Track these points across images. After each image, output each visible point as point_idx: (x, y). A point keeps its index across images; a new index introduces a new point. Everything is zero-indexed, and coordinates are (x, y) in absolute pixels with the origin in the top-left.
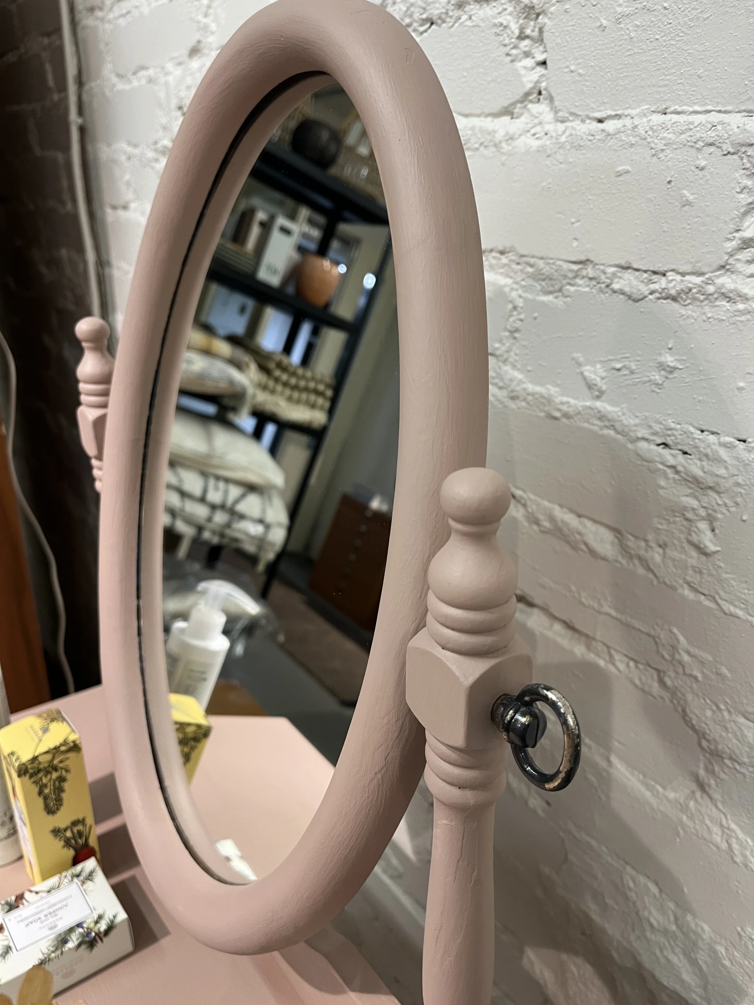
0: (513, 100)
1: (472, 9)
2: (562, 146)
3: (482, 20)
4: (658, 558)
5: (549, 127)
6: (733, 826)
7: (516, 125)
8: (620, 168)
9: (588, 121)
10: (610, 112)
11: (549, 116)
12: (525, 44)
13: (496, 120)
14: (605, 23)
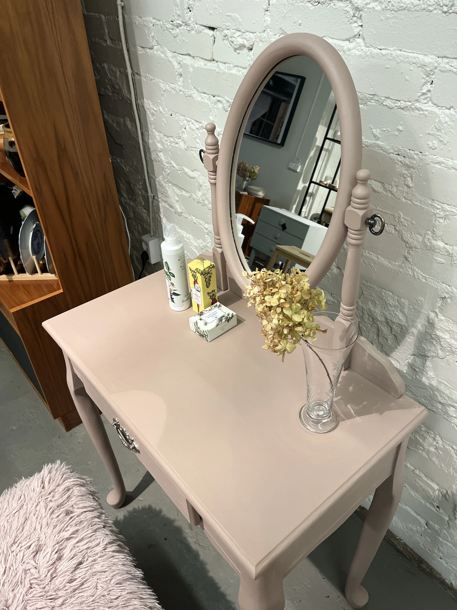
0: (350, 37)
1: (335, 2)
2: (367, 56)
3: (339, 7)
4: (395, 190)
5: (363, 48)
6: (415, 268)
7: (351, 45)
8: (386, 66)
9: (376, 49)
10: (384, 48)
11: (363, 44)
12: (355, 19)
13: (343, 42)
14: (383, 19)
